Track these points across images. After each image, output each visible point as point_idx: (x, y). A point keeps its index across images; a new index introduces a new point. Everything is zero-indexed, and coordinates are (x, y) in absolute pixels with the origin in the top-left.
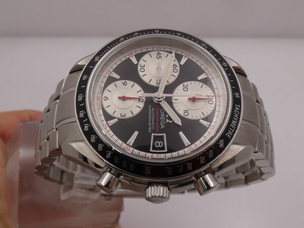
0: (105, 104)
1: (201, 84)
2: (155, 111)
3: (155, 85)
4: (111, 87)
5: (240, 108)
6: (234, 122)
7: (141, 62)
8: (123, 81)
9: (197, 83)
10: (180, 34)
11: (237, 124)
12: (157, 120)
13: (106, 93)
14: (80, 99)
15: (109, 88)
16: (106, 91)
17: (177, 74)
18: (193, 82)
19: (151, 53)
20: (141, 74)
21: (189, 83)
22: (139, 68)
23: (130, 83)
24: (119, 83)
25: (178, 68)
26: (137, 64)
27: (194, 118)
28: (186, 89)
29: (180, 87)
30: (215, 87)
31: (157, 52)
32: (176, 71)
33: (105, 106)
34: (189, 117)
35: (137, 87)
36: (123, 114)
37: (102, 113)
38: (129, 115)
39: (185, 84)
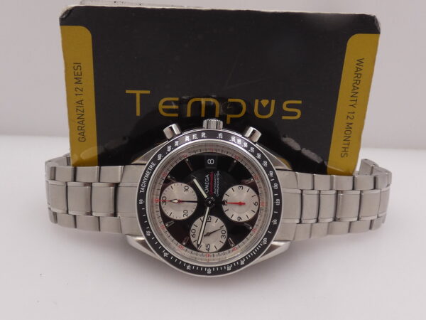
0: (256, 199)
1: (171, 217)
2: (213, 190)
3: (212, 217)
4: (251, 216)
5: (139, 189)
6: (147, 175)
7: (224, 240)
8: (241, 221)
9: (175, 218)
10: (188, 267)
11: (144, 174)
12: (212, 181)
13: (256, 209)
14: (278, 200)
15: (253, 214)
16: (256, 211)
17: (193, 227)
18: (178, 219)
19: (215, 250)
20: (225, 228)
21: (182, 218)
22: (226, 234)
23: (235, 219)
24: (244, 219)
25: (191, 234)
26: (228, 238)
27: (180, 184)
28: (186, 212)
29: (190, 214)
30: (159, 213)
31: (210, 251)
32: (193, 231)
33: (256, 196)
34: (184, 185)
35: (228, 214)
36: (241, 189)
37: (259, 190)
38: (236, 187)
39: (186, 217)
